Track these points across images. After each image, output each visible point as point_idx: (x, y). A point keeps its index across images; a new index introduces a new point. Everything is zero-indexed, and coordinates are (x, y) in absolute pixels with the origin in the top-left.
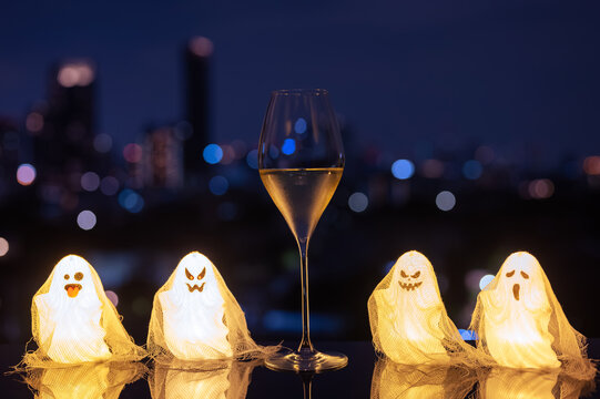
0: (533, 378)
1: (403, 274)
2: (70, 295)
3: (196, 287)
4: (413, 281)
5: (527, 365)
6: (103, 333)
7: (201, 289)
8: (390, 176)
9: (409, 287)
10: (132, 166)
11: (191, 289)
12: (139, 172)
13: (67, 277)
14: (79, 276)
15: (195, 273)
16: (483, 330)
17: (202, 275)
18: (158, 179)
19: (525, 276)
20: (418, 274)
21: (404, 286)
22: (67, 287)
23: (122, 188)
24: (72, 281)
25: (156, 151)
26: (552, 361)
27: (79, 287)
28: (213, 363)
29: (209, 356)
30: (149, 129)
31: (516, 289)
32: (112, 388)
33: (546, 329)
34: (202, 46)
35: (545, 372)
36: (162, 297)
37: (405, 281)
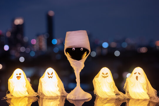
0: (142, 102)
1: (103, 74)
2: (18, 79)
3: (50, 77)
4: (106, 76)
5: (140, 98)
6: (26, 89)
8: (102, 47)
10: (33, 45)
11: (49, 78)
12: (35, 47)
13: (17, 74)
14: (20, 74)
15: (50, 73)
16: (128, 89)
17: (52, 74)
18: (40, 49)
19: (139, 74)
20: (107, 74)
21: (103, 77)
22: (17, 77)
23: (31, 51)
24: (18, 75)
25: (40, 41)
26: (147, 97)
27: (20, 77)
28: (55, 97)
29: (54, 95)
30: (38, 35)
31: (137, 78)
32: (29, 104)
33: (145, 88)
34: (51, 13)
35: (145, 100)
36: (41, 79)
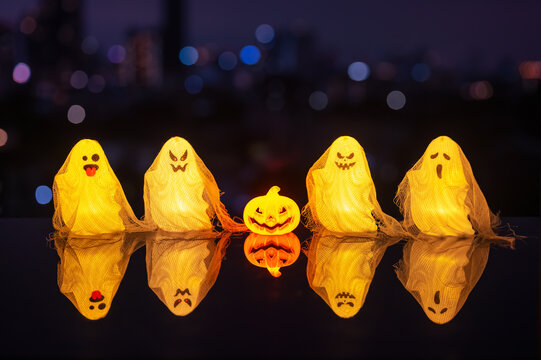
1: (339, 155)
2: (89, 174)
3: (179, 167)
4: (349, 162)
5: (447, 233)
7: (183, 169)
9: (345, 167)
11: (175, 170)
12: (122, 71)
13: (85, 158)
14: (96, 157)
15: (179, 155)
16: (409, 202)
17: (185, 156)
19: (447, 157)
20: (352, 156)
21: (340, 166)
22: (86, 167)
24: (90, 161)
25: (138, 54)
26: (467, 228)
27: (97, 167)
31: (439, 169)
33: (462, 202)
35: (463, 238)
37: (340, 161)
